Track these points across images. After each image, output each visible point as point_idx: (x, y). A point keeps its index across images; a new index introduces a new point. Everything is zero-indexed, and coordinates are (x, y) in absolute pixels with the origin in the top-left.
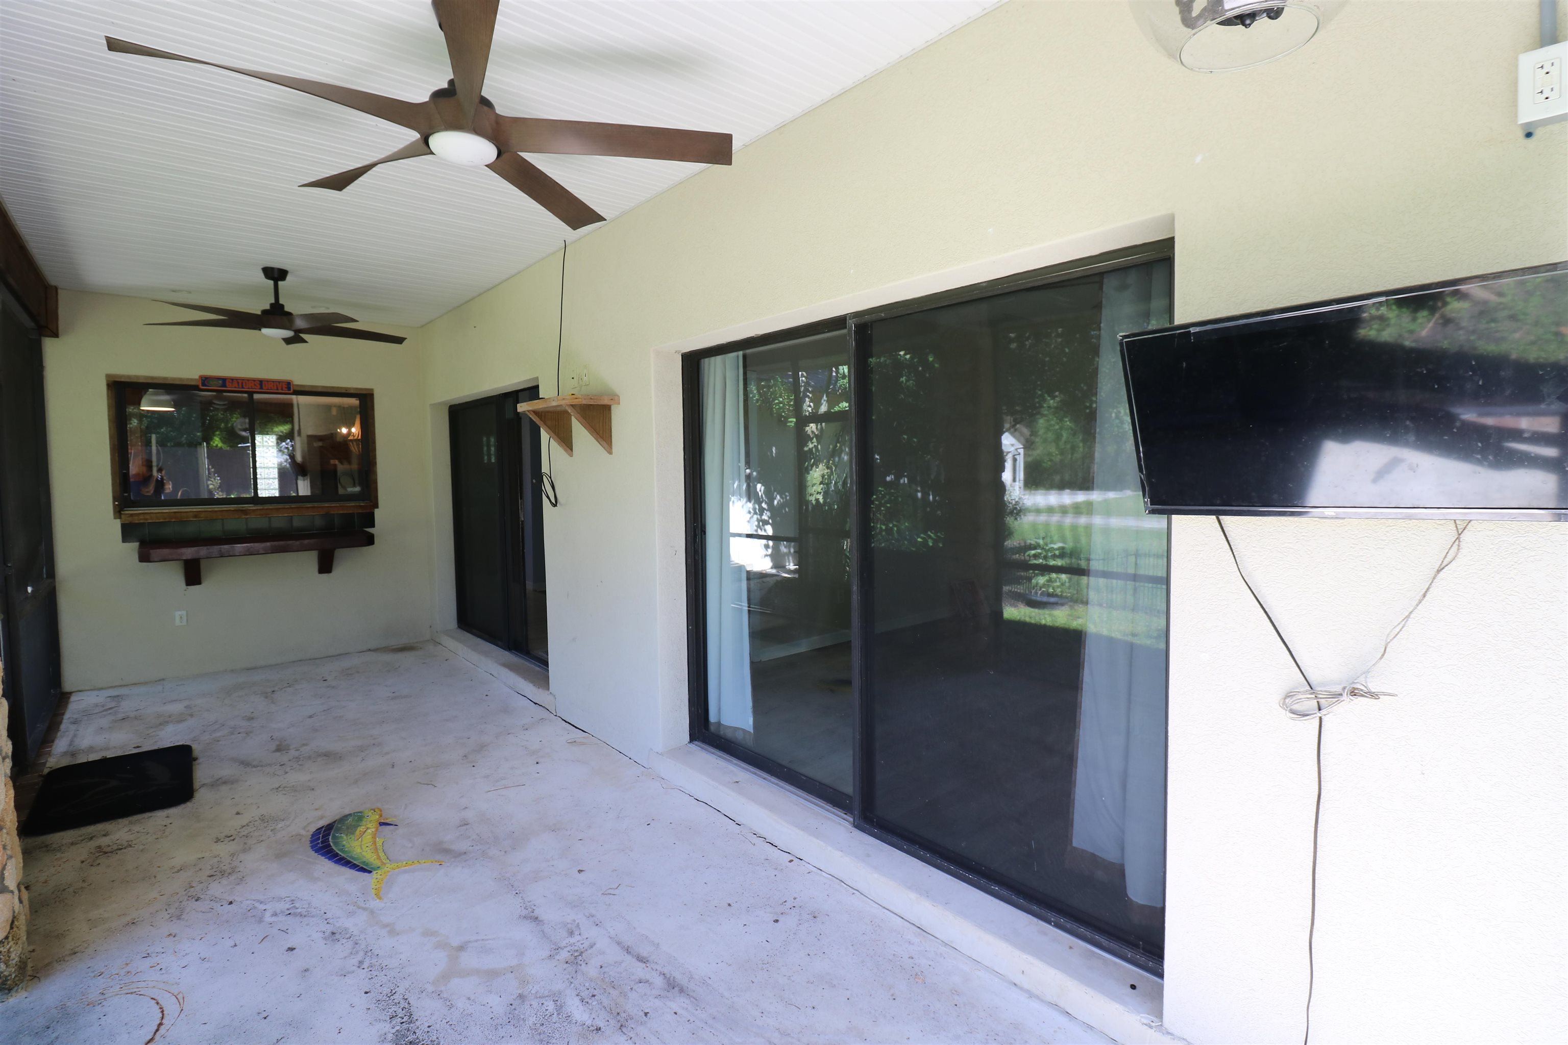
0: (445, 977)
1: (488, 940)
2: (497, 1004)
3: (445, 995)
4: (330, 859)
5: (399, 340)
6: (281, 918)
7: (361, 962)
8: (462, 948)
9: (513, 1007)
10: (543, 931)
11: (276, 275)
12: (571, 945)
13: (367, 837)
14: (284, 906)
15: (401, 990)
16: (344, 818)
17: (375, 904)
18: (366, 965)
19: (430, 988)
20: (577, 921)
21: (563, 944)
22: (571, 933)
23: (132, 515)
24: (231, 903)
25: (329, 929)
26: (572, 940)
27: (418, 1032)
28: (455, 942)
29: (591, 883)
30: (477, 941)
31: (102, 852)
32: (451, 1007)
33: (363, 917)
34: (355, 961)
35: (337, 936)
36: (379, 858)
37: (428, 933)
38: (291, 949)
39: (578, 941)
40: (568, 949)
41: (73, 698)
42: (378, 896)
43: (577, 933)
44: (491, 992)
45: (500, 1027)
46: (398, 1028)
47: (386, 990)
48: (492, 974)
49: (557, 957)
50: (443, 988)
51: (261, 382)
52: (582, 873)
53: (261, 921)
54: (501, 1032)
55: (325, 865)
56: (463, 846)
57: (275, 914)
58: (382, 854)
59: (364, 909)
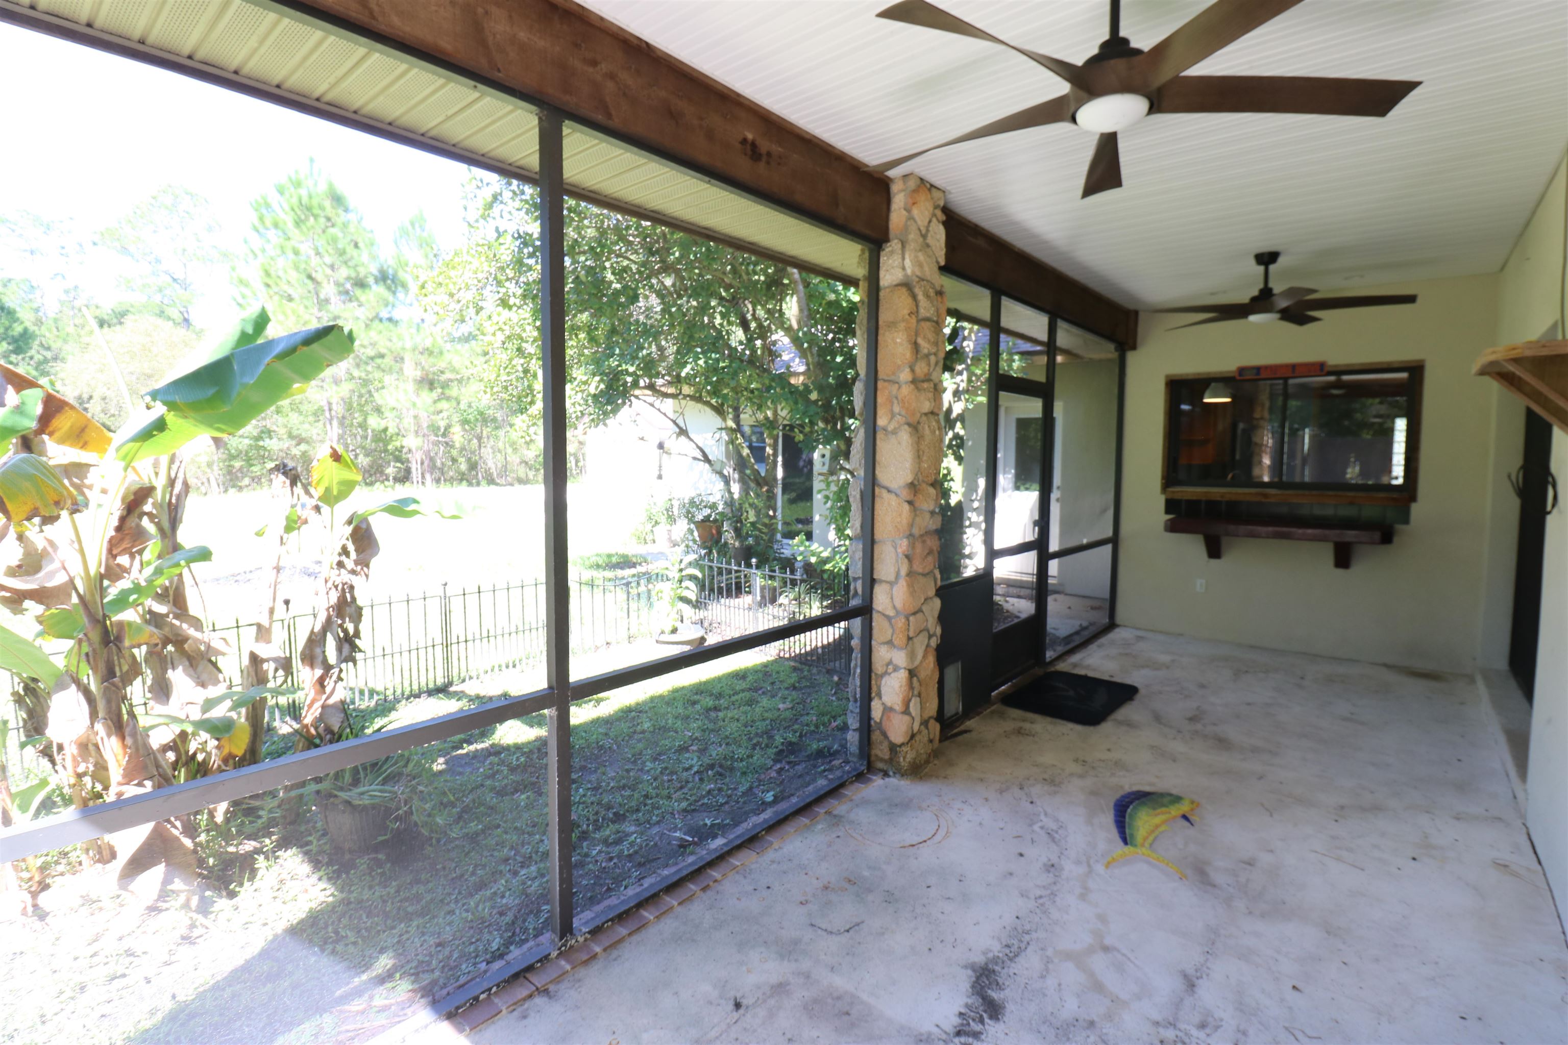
0: (1068, 956)
1: (1132, 962)
2: (1071, 1007)
3: (1050, 966)
4: (1116, 816)
5: (1410, 299)
6: (1042, 833)
7: (1041, 897)
8: (1106, 949)
9: (1075, 1023)
10: (1182, 1000)
11: (1267, 259)
12: (1186, 1034)
13: (1157, 820)
14: (1052, 825)
15: (1034, 935)
16: (1162, 795)
17: (1100, 868)
18: (1041, 901)
19: (1050, 952)
20: (1223, 1023)
21: (1182, 1026)
22: (1202, 1026)
23: (1173, 492)
24: (1032, 803)
25: (1055, 860)
26: (1194, 1032)
27: (1006, 970)
28: (1108, 941)
29: (1290, 1008)
30: (1124, 955)
31: (1019, 732)
32: (1043, 977)
33: (1082, 870)
34: (1038, 893)
35: (1052, 869)
36: (1145, 839)
37: (1102, 918)
38: (1021, 855)
39: (1198, 1038)
40: (1180, 1034)
41: (1117, 630)
42: (1108, 865)
43: (1208, 1031)
44: (1078, 996)
45: (1048, 1023)
46: (1001, 955)
47: (1027, 927)
48: (1098, 987)
49: (1161, 1030)
50: (1056, 960)
51: (1294, 367)
52: (1295, 993)
53: (1031, 825)
54: (1044, 1029)
55: (1108, 819)
56: (1220, 879)
57: (1042, 828)
58: (1151, 838)
59: (1089, 866)
